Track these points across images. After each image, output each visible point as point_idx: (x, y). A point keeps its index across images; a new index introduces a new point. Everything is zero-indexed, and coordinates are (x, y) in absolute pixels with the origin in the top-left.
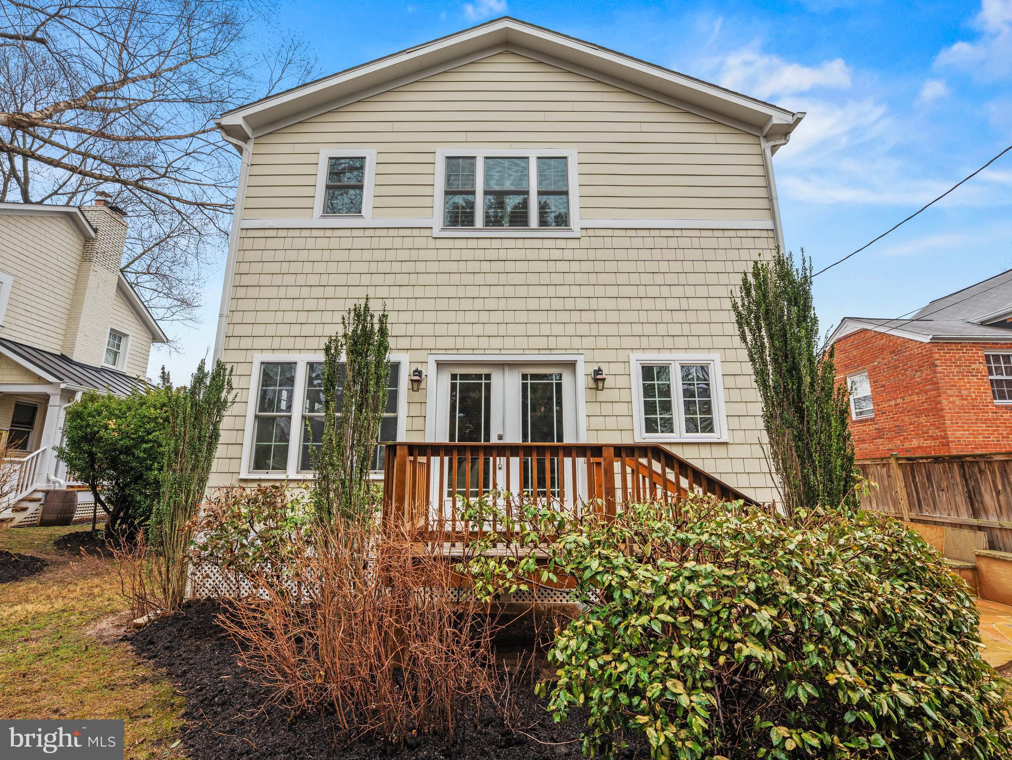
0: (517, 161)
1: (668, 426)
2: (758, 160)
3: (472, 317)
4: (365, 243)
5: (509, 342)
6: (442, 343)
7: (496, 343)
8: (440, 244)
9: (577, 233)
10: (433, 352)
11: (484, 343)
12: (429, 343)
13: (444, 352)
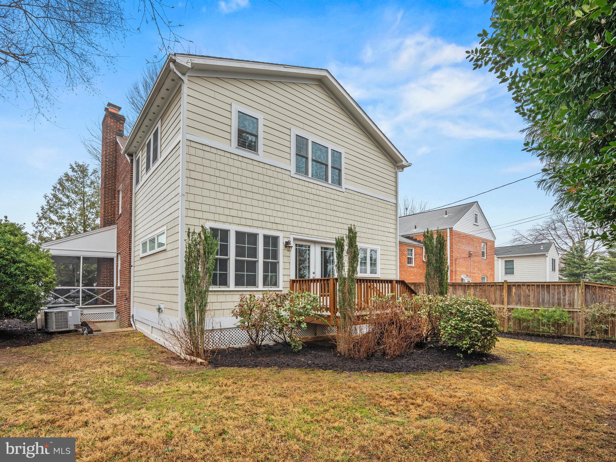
0: (321, 147)
1: (365, 272)
2: (393, 175)
3: (307, 219)
4: (260, 170)
5: (320, 233)
6: (296, 230)
7: (316, 233)
8: (294, 180)
9: (344, 190)
10: (292, 233)
11: (311, 232)
12: (290, 229)
13: (296, 234)
